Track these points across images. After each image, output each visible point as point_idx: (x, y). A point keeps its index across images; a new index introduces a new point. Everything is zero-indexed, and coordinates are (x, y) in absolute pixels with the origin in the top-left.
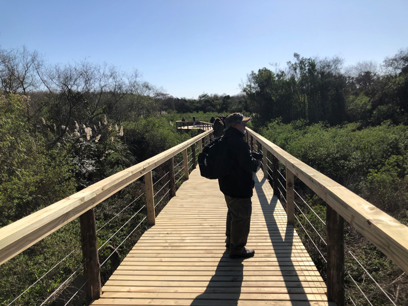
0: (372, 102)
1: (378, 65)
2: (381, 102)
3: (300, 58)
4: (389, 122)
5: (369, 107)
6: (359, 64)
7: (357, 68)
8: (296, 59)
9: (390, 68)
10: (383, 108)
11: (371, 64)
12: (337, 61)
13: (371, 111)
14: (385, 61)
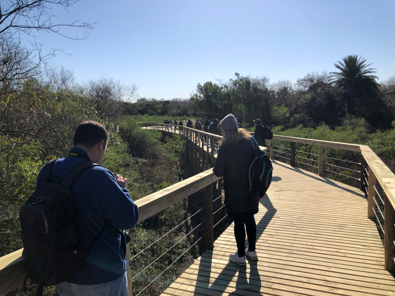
0: (290, 112)
1: (293, 84)
2: (296, 111)
3: (240, 77)
4: (301, 126)
5: (288, 115)
6: (279, 82)
7: (278, 85)
8: (236, 77)
9: (301, 87)
10: (297, 116)
11: (288, 82)
12: (265, 80)
13: (289, 118)
14: (298, 81)
